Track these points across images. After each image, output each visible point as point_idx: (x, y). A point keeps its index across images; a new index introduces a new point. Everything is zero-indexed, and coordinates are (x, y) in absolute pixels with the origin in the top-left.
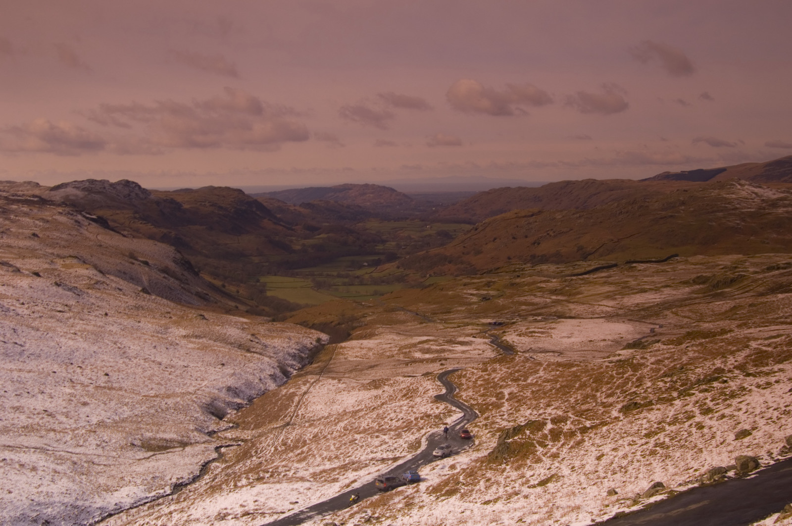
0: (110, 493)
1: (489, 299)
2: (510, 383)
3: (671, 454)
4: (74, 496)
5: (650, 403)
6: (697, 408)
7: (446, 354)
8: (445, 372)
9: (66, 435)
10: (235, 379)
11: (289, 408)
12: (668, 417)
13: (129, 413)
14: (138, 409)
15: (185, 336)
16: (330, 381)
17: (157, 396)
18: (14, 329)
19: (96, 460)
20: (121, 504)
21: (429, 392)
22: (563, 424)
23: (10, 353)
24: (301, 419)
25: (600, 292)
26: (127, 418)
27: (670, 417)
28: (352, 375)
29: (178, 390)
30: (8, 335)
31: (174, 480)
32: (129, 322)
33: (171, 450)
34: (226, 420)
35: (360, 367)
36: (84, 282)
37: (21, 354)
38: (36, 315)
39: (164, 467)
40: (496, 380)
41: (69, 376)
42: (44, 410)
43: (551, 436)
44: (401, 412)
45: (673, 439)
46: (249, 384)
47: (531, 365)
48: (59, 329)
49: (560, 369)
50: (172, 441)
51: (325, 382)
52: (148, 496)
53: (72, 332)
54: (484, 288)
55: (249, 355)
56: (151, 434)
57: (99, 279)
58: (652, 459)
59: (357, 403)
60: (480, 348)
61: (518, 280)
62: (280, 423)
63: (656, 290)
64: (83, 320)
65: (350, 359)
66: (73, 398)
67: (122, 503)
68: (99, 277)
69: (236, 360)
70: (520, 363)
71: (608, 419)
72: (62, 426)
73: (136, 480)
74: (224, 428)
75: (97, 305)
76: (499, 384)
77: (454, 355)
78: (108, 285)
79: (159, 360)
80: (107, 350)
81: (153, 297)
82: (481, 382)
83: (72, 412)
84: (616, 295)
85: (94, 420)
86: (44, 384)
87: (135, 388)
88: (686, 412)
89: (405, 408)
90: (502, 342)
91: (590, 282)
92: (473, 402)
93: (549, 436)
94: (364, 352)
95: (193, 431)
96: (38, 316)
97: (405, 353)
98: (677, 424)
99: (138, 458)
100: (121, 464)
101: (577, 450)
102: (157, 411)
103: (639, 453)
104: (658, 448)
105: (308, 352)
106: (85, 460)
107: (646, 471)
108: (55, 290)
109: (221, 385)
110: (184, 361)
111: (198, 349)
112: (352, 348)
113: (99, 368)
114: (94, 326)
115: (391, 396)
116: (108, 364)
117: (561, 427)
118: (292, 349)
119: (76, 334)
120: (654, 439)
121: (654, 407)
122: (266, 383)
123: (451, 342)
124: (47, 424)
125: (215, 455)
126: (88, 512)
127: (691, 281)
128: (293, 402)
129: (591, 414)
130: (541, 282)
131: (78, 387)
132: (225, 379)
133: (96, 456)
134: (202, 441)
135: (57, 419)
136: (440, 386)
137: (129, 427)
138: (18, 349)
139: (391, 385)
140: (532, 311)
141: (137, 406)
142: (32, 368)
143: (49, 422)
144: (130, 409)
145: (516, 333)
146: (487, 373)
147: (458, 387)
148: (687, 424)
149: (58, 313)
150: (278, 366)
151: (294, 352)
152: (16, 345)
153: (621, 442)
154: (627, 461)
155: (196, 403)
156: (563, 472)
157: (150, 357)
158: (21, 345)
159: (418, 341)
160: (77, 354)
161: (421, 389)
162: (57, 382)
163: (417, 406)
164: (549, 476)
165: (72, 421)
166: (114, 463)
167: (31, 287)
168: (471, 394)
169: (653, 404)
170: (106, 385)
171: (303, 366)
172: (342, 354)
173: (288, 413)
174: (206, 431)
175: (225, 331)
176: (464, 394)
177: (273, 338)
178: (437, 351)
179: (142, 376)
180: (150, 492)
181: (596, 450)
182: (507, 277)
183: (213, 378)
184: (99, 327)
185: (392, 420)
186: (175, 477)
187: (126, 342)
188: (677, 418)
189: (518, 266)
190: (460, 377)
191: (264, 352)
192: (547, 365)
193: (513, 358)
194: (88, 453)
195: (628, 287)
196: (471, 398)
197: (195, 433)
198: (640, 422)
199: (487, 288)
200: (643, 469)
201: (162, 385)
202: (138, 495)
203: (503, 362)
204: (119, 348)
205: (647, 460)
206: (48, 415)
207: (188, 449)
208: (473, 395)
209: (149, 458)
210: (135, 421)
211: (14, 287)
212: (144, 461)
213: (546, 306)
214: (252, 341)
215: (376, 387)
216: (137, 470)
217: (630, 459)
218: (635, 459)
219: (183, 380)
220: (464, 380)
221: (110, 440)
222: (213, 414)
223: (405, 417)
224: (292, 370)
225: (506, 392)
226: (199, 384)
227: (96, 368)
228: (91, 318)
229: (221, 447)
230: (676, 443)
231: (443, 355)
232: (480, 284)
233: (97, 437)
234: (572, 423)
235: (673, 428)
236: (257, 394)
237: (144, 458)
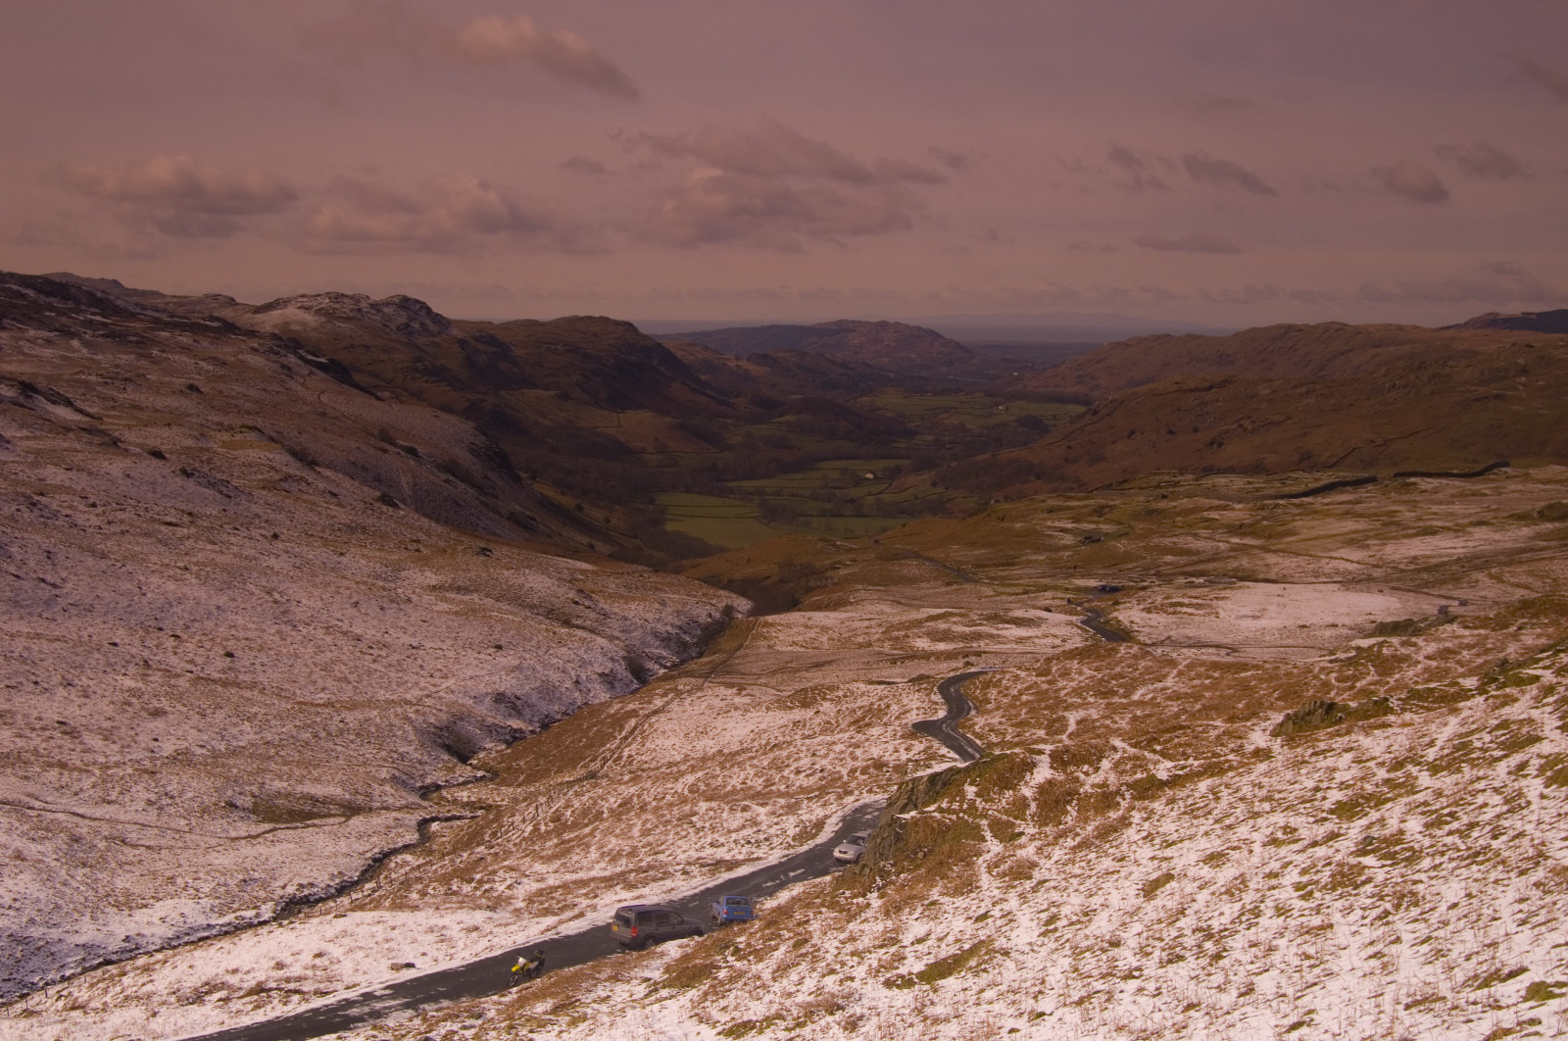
0: (127, 912)
1: (1098, 540)
2: (1092, 700)
3: (1420, 887)
4: (30, 912)
5: (1382, 707)
6: (1548, 709)
7: (982, 644)
8: (961, 675)
9: (84, 775)
10: (518, 679)
11: (609, 741)
12: (1431, 744)
13: (252, 737)
14: (274, 730)
15: (434, 587)
16: (722, 691)
17: (329, 704)
18: (49, 552)
19: (133, 837)
20: (139, 940)
21: (908, 715)
22: (1086, 768)
23: (24, 600)
24: (624, 766)
25: (1335, 532)
26: (243, 747)
27: (1439, 743)
28: (773, 682)
29: (382, 695)
30: (32, 564)
31: (291, 890)
32: (317, 554)
33: (316, 821)
34: (475, 762)
35: (794, 665)
36: (260, 477)
37: (48, 603)
38: (114, 528)
39: (281, 859)
40: (1063, 693)
41: (146, 653)
42: (59, 722)
43: (1038, 806)
44: (826, 756)
45: (1439, 823)
46: (548, 691)
47: (1150, 663)
48: (154, 558)
49: (1216, 675)
50: (326, 801)
51: (710, 692)
52: (213, 922)
53: (179, 564)
54: (1090, 519)
55: (564, 630)
56: (285, 784)
57: (292, 472)
58: (1339, 904)
59: (751, 735)
60: (1058, 633)
61: (1162, 504)
62: (580, 772)
63: (1456, 531)
64: (214, 543)
65: (778, 648)
66: (134, 700)
67: (143, 936)
68: (295, 468)
69: (531, 639)
70: (1127, 659)
71: (1231, 757)
72: (88, 757)
73: (202, 885)
74: (461, 780)
75: (265, 517)
76: (1065, 701)
77: (1000, 646)
78: (309, 484)
79: (358, 631)
80: (248, 606)
81: (402, 512)
82: (1029, 698)
83: (124, 729)
84: (1368, 538)
85: (168, 748)
86: (82, 666)
87: (287, 686)
88: (1504, 724)
89: (839, 748)
90: (1107, 622)
91: (1316, 512)
92: (994, 739)
93: (1033, 806)
94: (812, 634)
95: (382, 782)
96: (118, 530)
97: (897, 638)
98: (1466, 768)
99: (234, 834)
100: (187, 848)
101: (1092, 856)
102: (316, 736)
103: (1292, 876)
104: (1369, 860)
105: (699, 632)
106: (106, 833)
107: (1296, 961)
108: (180, 483)
109: (482, 688)
110: (413, 635)
111: (456, 613)
112: (789, 626)
113: (218, 641)
114: (235, 555)
115: (828, 723)
116: (241, 635)
117: (1077, 778)
118: (666, 624)
119: (187, 569)
120: (1364, 822)
121: (1392, 718)
122: (589, 691)
123: (995, 618)
124: (56, 750)
125: (411, 837)
126: (52, 954)
127: (1535, 514)
128: (620, 731)
129: (1183, 739)
130: (1210, 509)
131: (157, 677)
132: (495, 678)
133: (137, 826)
134: (398, 804)
135: (81, 743)
136: (937, 703)
137: (239, 766)
138: (46, 592)
139: (838, 700)
140: (1186, 565)
141: (273, 722)
142: (65, 633)
143: (60, 747)
144: (257, 729)
145: (1141, 607)
146: (1049, 678)
147: (976, 708)
148: (1502, 768)
149: (163, 528)
150: (624, 658)
151: (667, 632)
152: (43, 585)
153: (1243, 831)
154: (1237, 906)
155: (412, 722)
156: (1013, 935)
157: (340, 624)
158: (54, 586)
159: (926, 615)
160: (178, 609)
161: (894, 707)
162: (109, 664)
163: (866, 744)
164: (966, 946)
165: (116, 747)
166: (173, 843)
167: (128, 476)
168: (995, 721)
169: (1391, 711)
170: (223, 676)
171: (683, 662)
172: (765, 638)
173: (604, 752)
174: (419, 784)
175: (521, 580)
176: (980, 722)
177: (628, 600)
178: (964, 637)
179: (310, 662)
180: (221, 915)
181: (1153, 858)
182: (1142, 498)
183: (469, 673)
184: (246, 558)
185: (798, 772)
186: (296, 881)
187: (294, 590)
188: (1464, 745)
189: (1166, 478)
190: (987, 685)
191: (600, 628)
192: (1187, 666)
193: (1113, 649)
194: (122, 818)
195: (1397, 524)
196: (991, 730)
197: (387, 788)
198: (1330, 762)
199: (1095, 519)
200: (1287, 950)
201: (349, 683)
202: (188, 921)
203: (1089, 657)
204: (276, 602)
205: (1318, 910)
206: (65, 733)
207: (357, 822)
208: (1000, 723)
209: (258, 836)
210: (261, 754)
211: (90, 474)
212: (243, 841)
213: (1216, 557)
214: (576, 603)
215: (805, 705)
216: (216, 862)
217: (1249, 897)
218: (1269, 903)
219: (400, 674)
220: (993, 693)
221: (182, 793)
222: (449, 749)
223: (830, 767)
224: (657, 666)
225: (1072, 718)
226: (435, 686)
227: (212, 640)
228: (233, 539)
229: (434, 819)
230: (1449, 840)
231: (975, 645)
232: (1083, 511)
233: (153, 784)
234: (1116, 765)
235: (1447, 781)
236: (565, 713)
237: (250, 836)
